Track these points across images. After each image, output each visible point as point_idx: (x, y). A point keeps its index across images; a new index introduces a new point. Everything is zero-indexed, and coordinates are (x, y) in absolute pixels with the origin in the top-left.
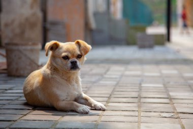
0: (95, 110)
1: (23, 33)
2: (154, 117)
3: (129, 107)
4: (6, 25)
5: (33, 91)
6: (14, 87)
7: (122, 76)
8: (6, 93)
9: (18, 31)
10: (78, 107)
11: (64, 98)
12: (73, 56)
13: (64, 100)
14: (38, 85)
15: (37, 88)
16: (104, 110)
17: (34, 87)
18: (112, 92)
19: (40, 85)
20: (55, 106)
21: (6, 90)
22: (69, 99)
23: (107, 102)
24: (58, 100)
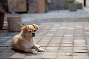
0: (40, 52)
1: (18, 6)
2: (63, 55)
3: (55, 49)
4: (10, 3)
5: (15, 45)
6: (10, 38)
7: (57, 30)
8: (6, 42)
9: (16, 5)
10: (33, 51)
11: (27, 48)
12: (33, 31)
13: (27, 49)
14: (17, 42)
15: (16, 44)
16: (44, 52)
17: (15, 43)
18: (50, 41)
19: (18, 43)
20: (24, 50)
21: (6, 40)
22: (29, 48)
23: (47, 47)
24: (25, 48)
